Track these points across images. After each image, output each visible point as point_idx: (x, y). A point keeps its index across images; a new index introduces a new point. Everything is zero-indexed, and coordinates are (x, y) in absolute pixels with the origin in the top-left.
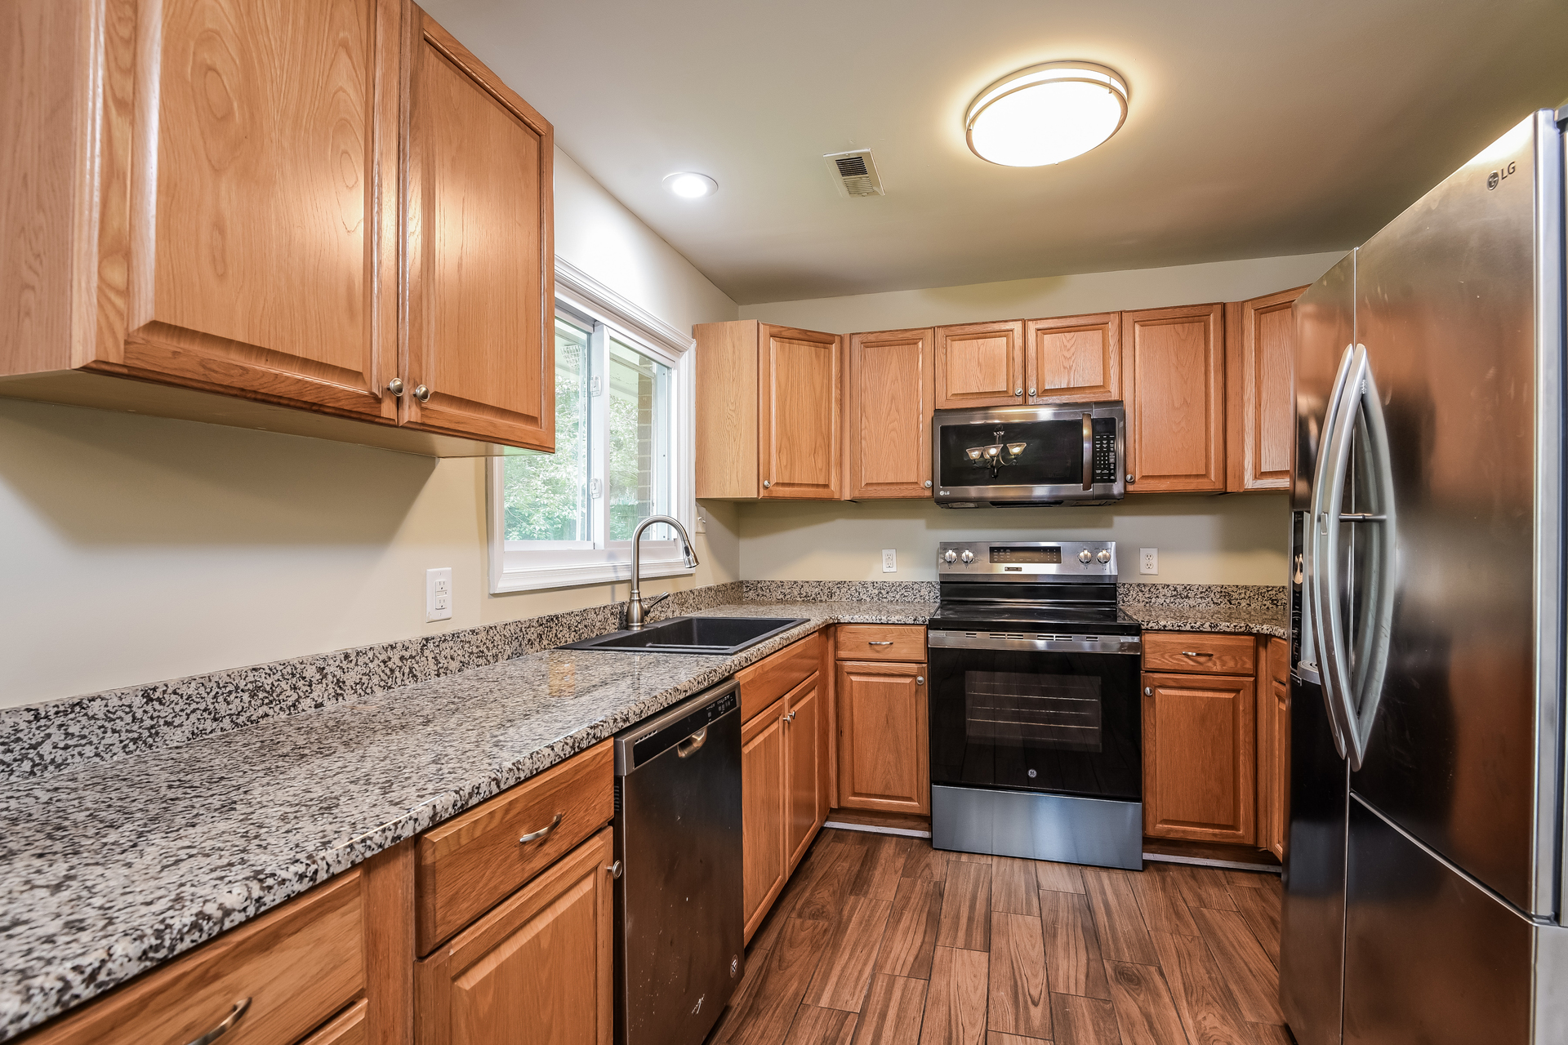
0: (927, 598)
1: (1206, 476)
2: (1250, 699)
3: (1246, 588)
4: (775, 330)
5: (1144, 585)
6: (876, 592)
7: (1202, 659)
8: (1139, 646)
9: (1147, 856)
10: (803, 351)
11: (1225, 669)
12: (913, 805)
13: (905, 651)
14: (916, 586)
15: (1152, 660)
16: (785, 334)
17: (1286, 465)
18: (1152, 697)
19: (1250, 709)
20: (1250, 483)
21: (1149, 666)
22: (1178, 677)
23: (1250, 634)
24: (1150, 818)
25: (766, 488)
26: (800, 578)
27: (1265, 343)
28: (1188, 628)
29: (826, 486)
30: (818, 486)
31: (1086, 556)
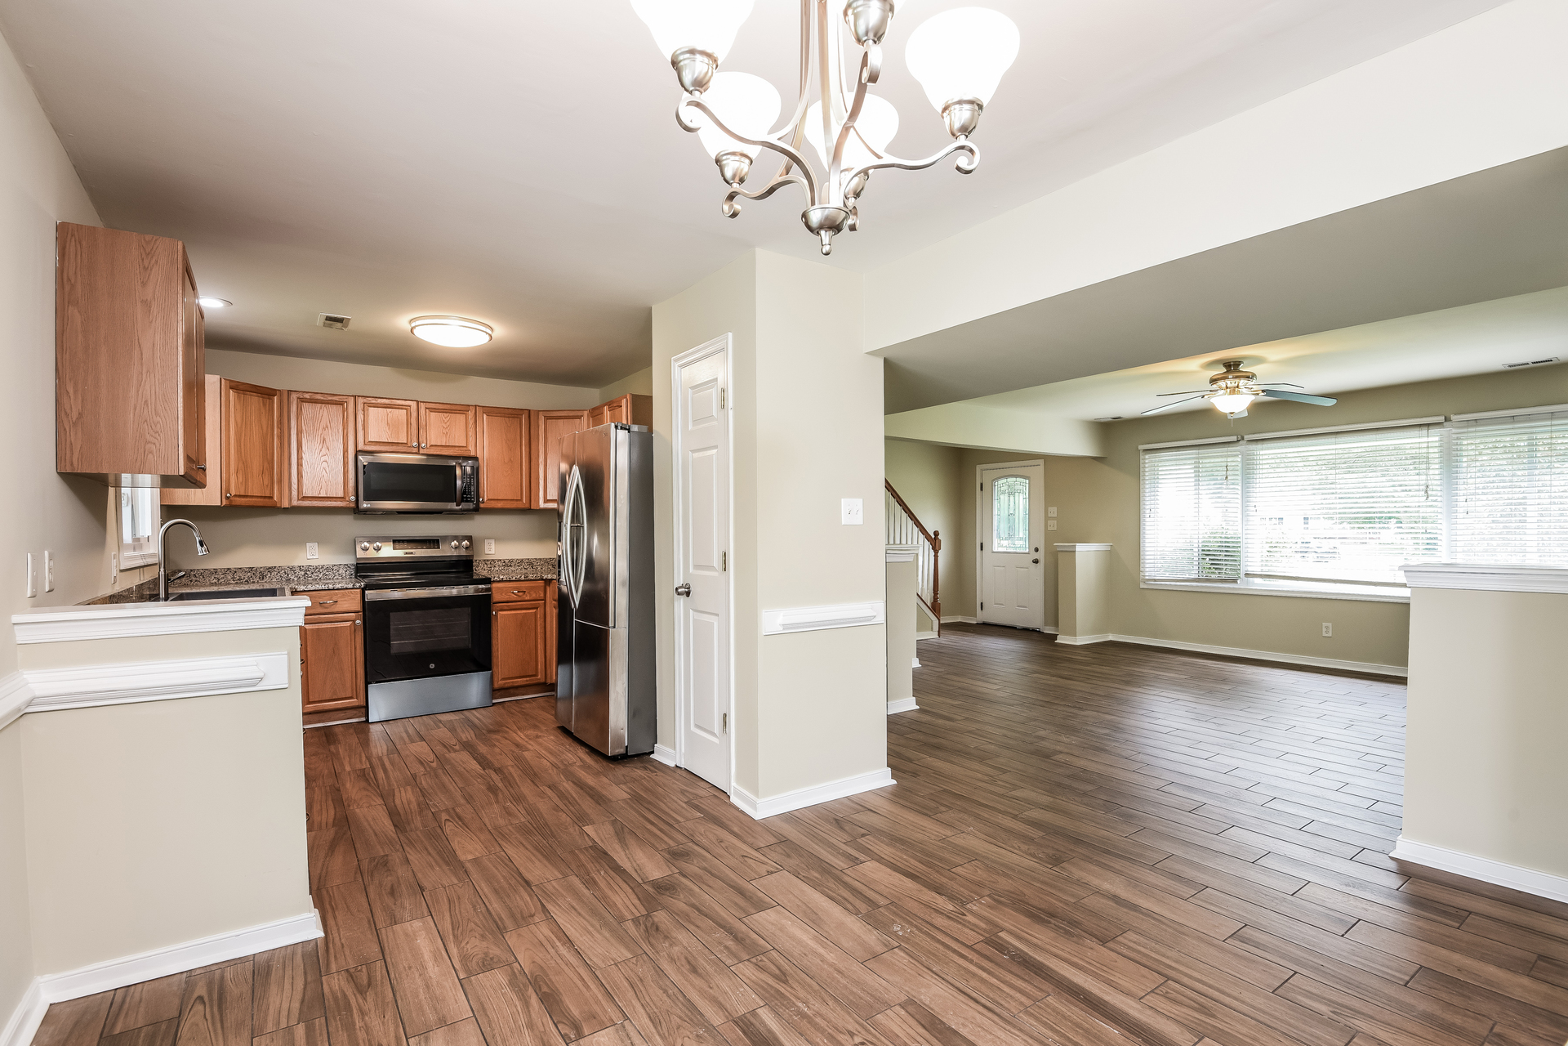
0: (344, 575)
1: (521, 500)
2: (542, 611)
3: (540, 559)
4: (232, 384)
5: (488, 560)
6: (303, 573)
7: (520, 594)
8: (489, 590)
9: (494, 701)
10: (255, 401)
11: (531, 598)
12: (353, 702)
13: (346, 606)
14: (335, 568)
15: (496, 597)
16: (241, 387)
17: (556, 498)
18: (496, 615)
19: (542, 616)
20: (542, 505)
21: (495, 600)
22: (509, 604)
23: (542, 579)
24: (495, 679)
25: (227, 498)
26: (232, 566)
27: (549, 435)
28: (514, 579)
29: (271, 498)
30: (265, 497)
31: (455, 545)
